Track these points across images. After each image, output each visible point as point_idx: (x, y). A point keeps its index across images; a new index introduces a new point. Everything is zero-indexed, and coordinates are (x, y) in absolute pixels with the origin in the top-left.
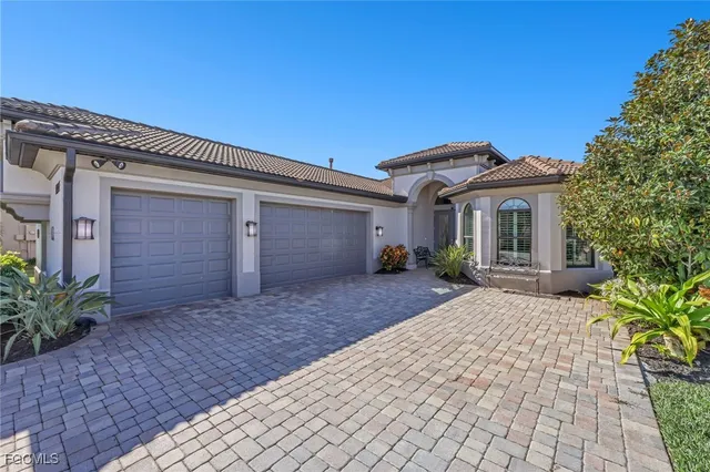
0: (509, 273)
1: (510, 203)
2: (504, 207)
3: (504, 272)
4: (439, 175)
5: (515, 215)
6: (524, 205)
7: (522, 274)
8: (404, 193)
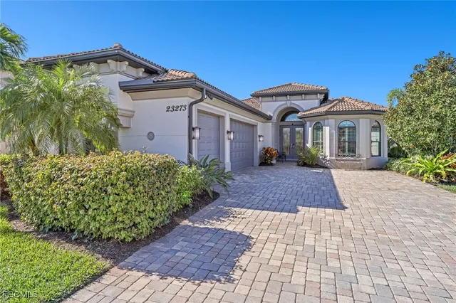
0: (346, 160)
1: (345, 123)
2: (342, 125)
3: (343, 160)
4: (295, 104)
5: (347, 129)
6: (352, 125)
7: (353, 160)
8: (269, 113)
